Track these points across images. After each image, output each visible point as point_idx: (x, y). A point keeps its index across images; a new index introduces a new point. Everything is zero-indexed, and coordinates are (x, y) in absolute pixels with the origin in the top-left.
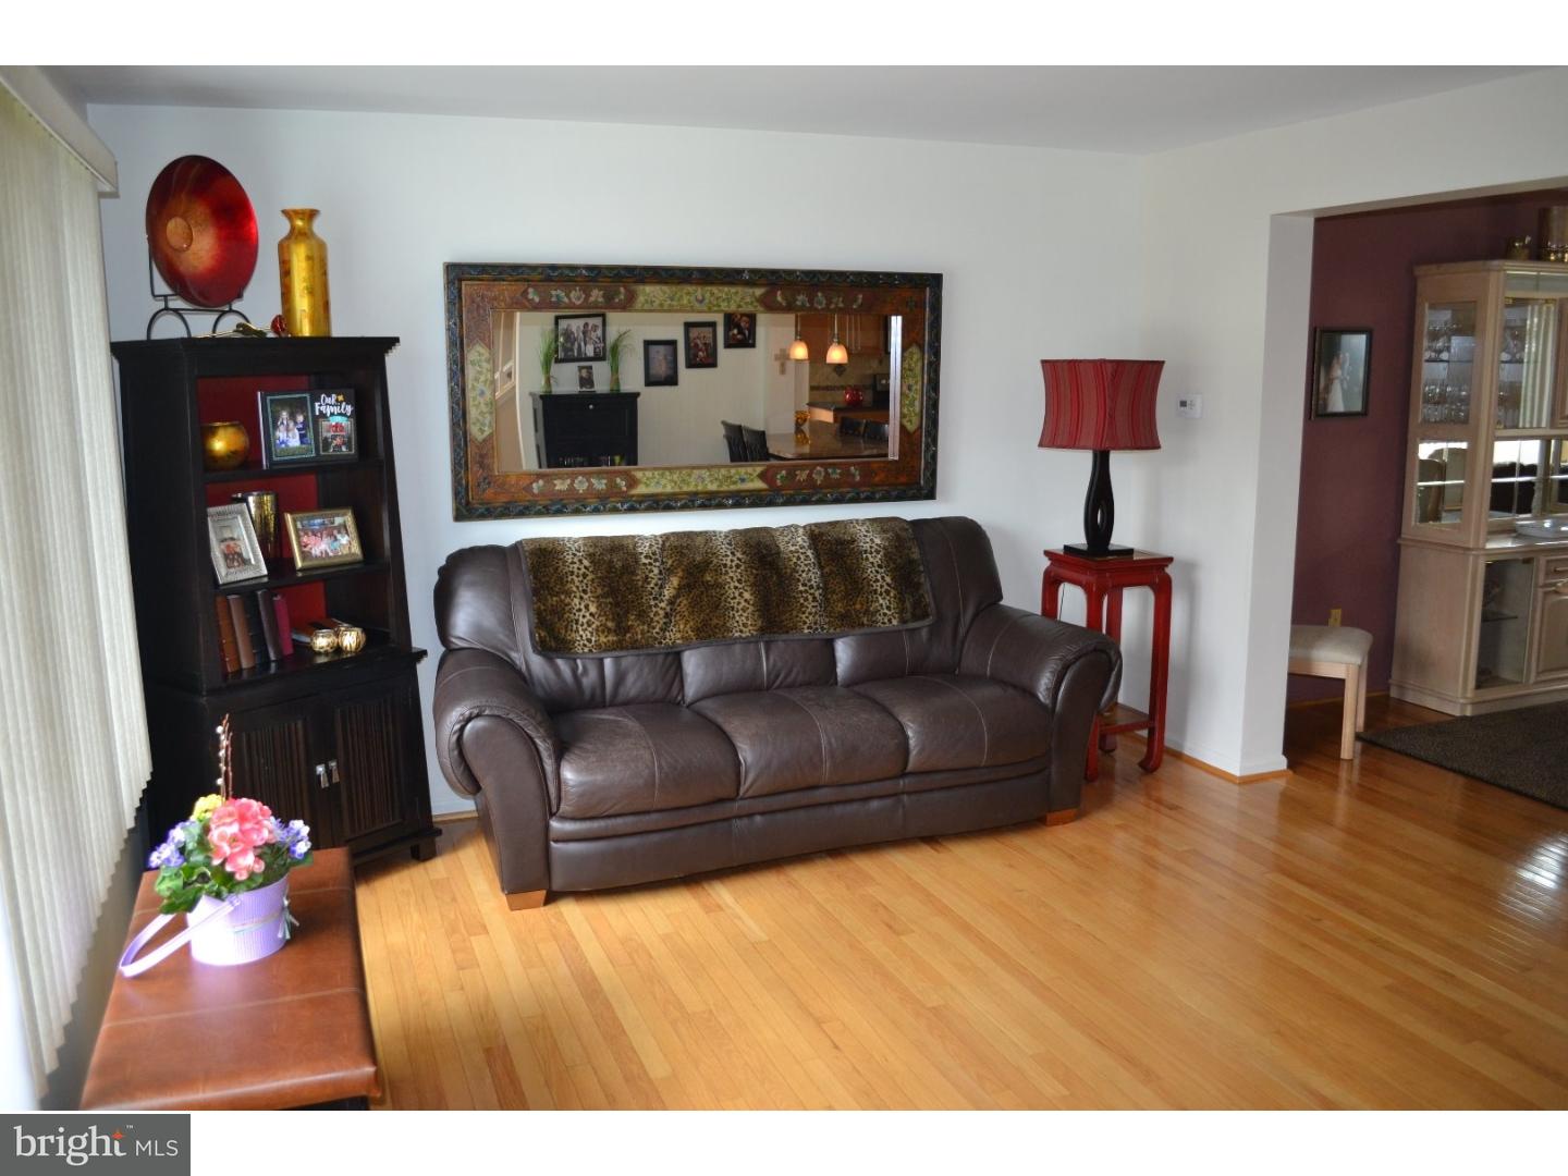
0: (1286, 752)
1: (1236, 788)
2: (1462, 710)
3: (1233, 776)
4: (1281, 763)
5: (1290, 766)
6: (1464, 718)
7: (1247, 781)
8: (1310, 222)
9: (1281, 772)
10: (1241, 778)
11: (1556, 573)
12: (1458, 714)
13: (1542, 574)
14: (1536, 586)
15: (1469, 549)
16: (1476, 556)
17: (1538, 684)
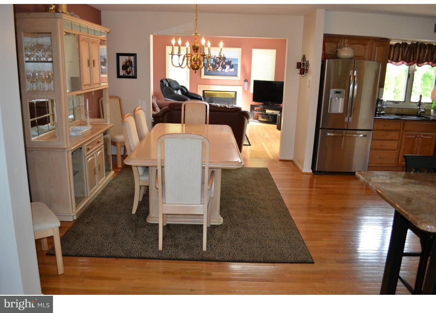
2: (73, 218)
6: (75, 221)
11: (88, 149)
12: (72, 220)
13: (85, 152)
14: (85, 157)
15: (65, 149)
16: (68, 152)
17: (90, 194)
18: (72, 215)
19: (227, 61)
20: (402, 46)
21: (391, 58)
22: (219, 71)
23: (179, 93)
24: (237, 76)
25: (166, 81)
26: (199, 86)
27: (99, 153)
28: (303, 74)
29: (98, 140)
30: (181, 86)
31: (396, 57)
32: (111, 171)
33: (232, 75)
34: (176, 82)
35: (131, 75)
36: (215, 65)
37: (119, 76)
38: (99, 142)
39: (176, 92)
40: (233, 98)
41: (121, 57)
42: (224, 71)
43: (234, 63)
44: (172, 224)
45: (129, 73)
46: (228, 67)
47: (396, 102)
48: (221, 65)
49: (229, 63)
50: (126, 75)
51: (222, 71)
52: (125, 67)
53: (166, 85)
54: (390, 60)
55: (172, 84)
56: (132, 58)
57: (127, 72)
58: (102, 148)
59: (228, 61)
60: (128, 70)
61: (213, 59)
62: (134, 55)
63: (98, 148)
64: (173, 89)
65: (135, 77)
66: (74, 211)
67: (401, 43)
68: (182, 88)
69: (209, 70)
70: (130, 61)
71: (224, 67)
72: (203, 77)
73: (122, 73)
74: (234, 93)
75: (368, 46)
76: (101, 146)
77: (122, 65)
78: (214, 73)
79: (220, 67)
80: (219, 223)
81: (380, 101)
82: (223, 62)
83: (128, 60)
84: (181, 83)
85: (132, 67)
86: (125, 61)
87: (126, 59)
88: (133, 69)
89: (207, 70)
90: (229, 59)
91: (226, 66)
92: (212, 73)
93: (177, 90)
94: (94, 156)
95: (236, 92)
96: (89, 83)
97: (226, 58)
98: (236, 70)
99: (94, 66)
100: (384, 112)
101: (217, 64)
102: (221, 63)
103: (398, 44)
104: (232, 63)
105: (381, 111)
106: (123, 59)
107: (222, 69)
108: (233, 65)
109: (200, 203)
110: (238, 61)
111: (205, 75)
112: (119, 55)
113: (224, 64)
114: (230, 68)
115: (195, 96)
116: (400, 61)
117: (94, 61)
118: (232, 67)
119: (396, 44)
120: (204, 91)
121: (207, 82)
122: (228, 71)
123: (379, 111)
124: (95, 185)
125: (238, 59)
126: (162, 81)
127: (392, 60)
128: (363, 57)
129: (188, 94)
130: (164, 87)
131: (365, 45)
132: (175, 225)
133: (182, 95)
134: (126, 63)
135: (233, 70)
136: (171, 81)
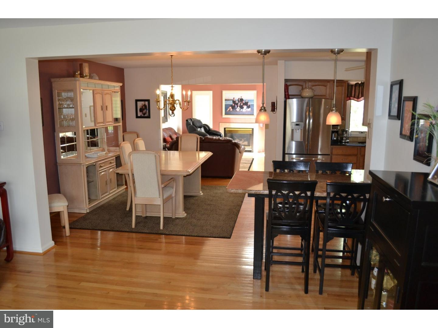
0: (53, 240)
1: (42, 257)
2: (87, 211)
3: (40, 253)
4: (52, 243)
5: (55, 244)
6: (87, 213)
7: (45, 253)
8: (37, 62)
9: (54, 246)
10: (43, 253)
11: (101, 167)
12: (85, 212)
13: (98, 168)
14: (97, 171)
15: (81, 164)
16: (83, 166)
17: (101, 198)
18: (86, 208)
19: (244, 102)
20: (361, 85)
21: (353, 95)
22: (238, 111)
23: (203, 130)
24: (253, 115)
25: (191, 120)
26: (220, 124)
27: (111, 170)
28: (274, 111)
29: (110, 161)
30: (204, 124)
31: (357, 94)
32: (123, 185)
33: (249, 114)
34: (199, 121)
35: (146, 115)
36: (234, 106)
37: (137, 117)
38: (111, 163)
39: (199, 129)
40: (250, 134)
41: (138, 103)
42: (242, 111)
43: (250, 104)
44: (149, 216)
45: (144, 114)
46: (245, 107)
47: (362, 132)
48: (239, 106)
49: (246, 104)
50: (143, 116)
51: (240, 111)
52: (141, 110)
53: (190, 124)
54: (352, 97)
55: (195, 123)
56: (147, 103)
57: (143, 113)
58: (114, 167)
59: (246, 102)
60: (144, 112)
61: (232, 101)
62: (148, 101)
63: (110, 167)
64: (196, 127)
65: (149, 117)
66: (87, 206)
67: (360, 83)
68: (206, 127)
69: (229, 110)
70: (145, 105)
71: (242, 107)
72: (224, 116)
73: (139, 114)
74: (251, 129)
75: (328, 87)
76: (114, 165)
77: (140, 108)
78: (234, 113)
79: (239, 108)
80: (183, 216)
81: (345, 131)
82: (241, 103)
83: (143, 104)
84: (204, 122)
85: (147, 109)
86: (141, 105)
87: (142, 104)
88: (147, 111)
89: (228, 111)
90: (246, 100)
91: (243, 106)
92: (231, 113)
93: (200, 127)
94: (106, 172)
95: (253, 129)
96: (102, 121)
97: (244, 99)
98: (253, 110)
99: (107, 110)
100: (348, 141)
101: (235, 105)
102: (240, 104)
103: (358, 83)
104: (249, 104)
105: (346, 140)
106: (140, 104)
107: (240, 109)
108: (249, 106)
109: (158, 197)
110: (254, 102)
111: (226, 114)
112: (137, 101)
113: (242, 104)
114: (247, 108)
115: (215, 133)
116: (361, 97)
117: (106, 106)
118: (249, 107)
119: (356, 84)
120: (225, 128)
121: (228, 121)
122: (245, 111)
123: (345, 140)
124: (107, 192)
125: (253, 100)
126: (187, 121)
127: (354, 97)
128: (325, 95)
129: (210, 131)
130: (189, 125)
131: (326, 86)
132: (151, 217)
133: (205, 132)
134: (142, 107)
135: (250, 109)
136: (195, 120)
